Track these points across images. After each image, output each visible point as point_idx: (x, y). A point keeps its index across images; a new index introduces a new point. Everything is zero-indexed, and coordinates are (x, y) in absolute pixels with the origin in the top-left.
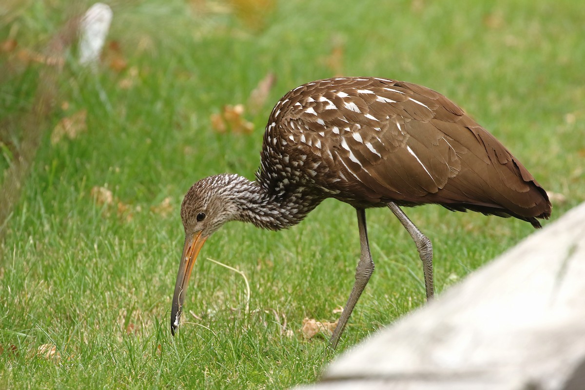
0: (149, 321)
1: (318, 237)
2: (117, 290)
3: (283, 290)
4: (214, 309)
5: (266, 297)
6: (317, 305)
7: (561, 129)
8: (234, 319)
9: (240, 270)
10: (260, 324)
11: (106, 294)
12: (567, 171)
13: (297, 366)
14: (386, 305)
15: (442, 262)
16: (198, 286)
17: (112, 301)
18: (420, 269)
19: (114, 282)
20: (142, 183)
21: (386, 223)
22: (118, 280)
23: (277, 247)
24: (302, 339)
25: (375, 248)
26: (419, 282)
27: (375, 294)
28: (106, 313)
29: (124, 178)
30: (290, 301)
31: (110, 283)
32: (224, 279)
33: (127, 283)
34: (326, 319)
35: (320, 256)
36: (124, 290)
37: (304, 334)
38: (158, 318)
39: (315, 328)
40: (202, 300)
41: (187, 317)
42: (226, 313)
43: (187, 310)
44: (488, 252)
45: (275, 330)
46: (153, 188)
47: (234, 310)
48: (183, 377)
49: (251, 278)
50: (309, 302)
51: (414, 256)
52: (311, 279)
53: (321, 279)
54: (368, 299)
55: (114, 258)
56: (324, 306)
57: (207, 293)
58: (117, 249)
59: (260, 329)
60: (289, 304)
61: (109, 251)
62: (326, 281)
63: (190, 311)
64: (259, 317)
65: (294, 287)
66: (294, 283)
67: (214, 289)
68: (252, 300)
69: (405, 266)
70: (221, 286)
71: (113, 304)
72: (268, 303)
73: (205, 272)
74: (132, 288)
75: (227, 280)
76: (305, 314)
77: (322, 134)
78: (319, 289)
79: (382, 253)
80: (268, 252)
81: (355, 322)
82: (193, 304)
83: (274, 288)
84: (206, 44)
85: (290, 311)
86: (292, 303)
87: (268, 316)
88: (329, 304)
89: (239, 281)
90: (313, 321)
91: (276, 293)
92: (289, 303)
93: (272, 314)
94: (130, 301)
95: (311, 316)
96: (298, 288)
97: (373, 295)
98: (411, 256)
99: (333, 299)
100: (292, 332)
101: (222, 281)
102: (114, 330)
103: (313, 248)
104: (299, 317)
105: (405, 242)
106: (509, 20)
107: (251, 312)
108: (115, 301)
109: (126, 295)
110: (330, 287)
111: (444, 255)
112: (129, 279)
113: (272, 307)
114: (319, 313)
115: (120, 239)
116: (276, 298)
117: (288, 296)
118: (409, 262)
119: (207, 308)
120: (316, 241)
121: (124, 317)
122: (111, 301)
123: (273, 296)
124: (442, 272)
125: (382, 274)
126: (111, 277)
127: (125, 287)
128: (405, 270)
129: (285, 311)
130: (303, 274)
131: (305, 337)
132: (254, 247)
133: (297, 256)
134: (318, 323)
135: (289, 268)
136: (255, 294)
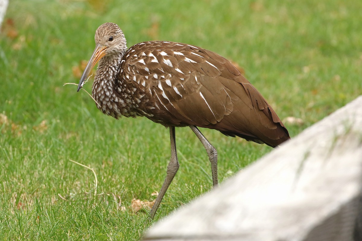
0: (32, 201)
1: (142, 146)
2: (11, 180)
3: (119, 181)
4: (74, 193)
5: (108, 185)
6: (141, 190)
7: (300, 76)
8: (87, 200)
9: (91, 168)
10: (104, 202)
11: (4, 183)
12: (304, 103)
13: (128, 230)
14: (186, 190)
15: (223, 163)
16: (64, 178)
17: (8, 188)
18: (208, 167)
19: (9, 175)
20: (27, 111)
21: (186, 137)
22: (12, 174)
23: (115, 152)
24: (131, 212)
25: (179, 154)
26: (207, 176)
27: (179, 183)
28: (4, 196)
29: (16, 108)
30: (124, 187)
31: (6, 176)
32: (80, 173)
33: (17, 176)
34: (147, 199)
35: (143, 159)
36: (15, 180)
37: (132, 209)
38: (37, 199)
39: (139, 205)
40: (66, 187)
41: (56, 198)
42: (82, 195)
43: (56, 193)
44: (252, 156)
45: (113, 206)
46: (35, 114)
47: (87, 194)
48: (54, 237)
49: (98, 172)
50: (136, 188)
51: (204, 159)
52: (137, 173)
53: (144, 174)
54: (174, 186)
55: (9, 160)
56: (146, 191)
57: (69, 182)
58: (11, 153)
59: (104, 206)
60: (123, 190)
61: (6, 155)
62: (147, 175)
63: (59, 194)
64: (103, 198)
65: (126, 179)
66: (126, 176)
67: (74, 180)
68: (98, 187)
69: (199, 165)
70: (79, 178)
71: (8, 189)
72: (109, 189)
73: (68, 169)
74: (21, 179)
75: (83, 174)
76: (133, 196)
77: (147, 77)
78: (143, 180)
79: (184, 157)
80: (109, 156)
81: (166, 201)
82: (60, 190)
83: (113, 179)
84: (69, 21)
85: (123, 195)
86: (124, 189)
87: (109, 197)
88: (148, 189)
89: (90, 175)
90: (138, 201)
91: (114, 183)
92: (123, 189)
93: (111, 196)
94: (19, 188)
95: (137, 197)
96: (129, 179)
97: (177, 184)
98: (202, 158)
99: (151, 186)
100: (125, 208)
101: (79, 175)
102: (9, 206)
103: (139, 153)
104: (129, 198)
105: (198, 150)
106: (267, 6)
107: (98, 195)
108: (9, 188)
109: (17, 184)
110: (150, 179)
111: (224, 158)
112: (19, 173)
113: (111, 191)
114: (142, 195)
115: (13, 147)
116: (114, 186)
117: (122, 184)
118: (201, 163)
119: (69, 192)
120: (141, 149)
121: (15, 198)
122: (7, 188)
123: (112, 184)
124: (223, 169)
125: (184, 170)
126: (7, 172)
127: (16, 178)
128: (198, 168)
129: (120, 195)
130: (132, 171)
131: (133, 211)
132: (100, 152)
133: (128, 159)
134: (142, 202)
135: (123, 167)
136: (101, 183)
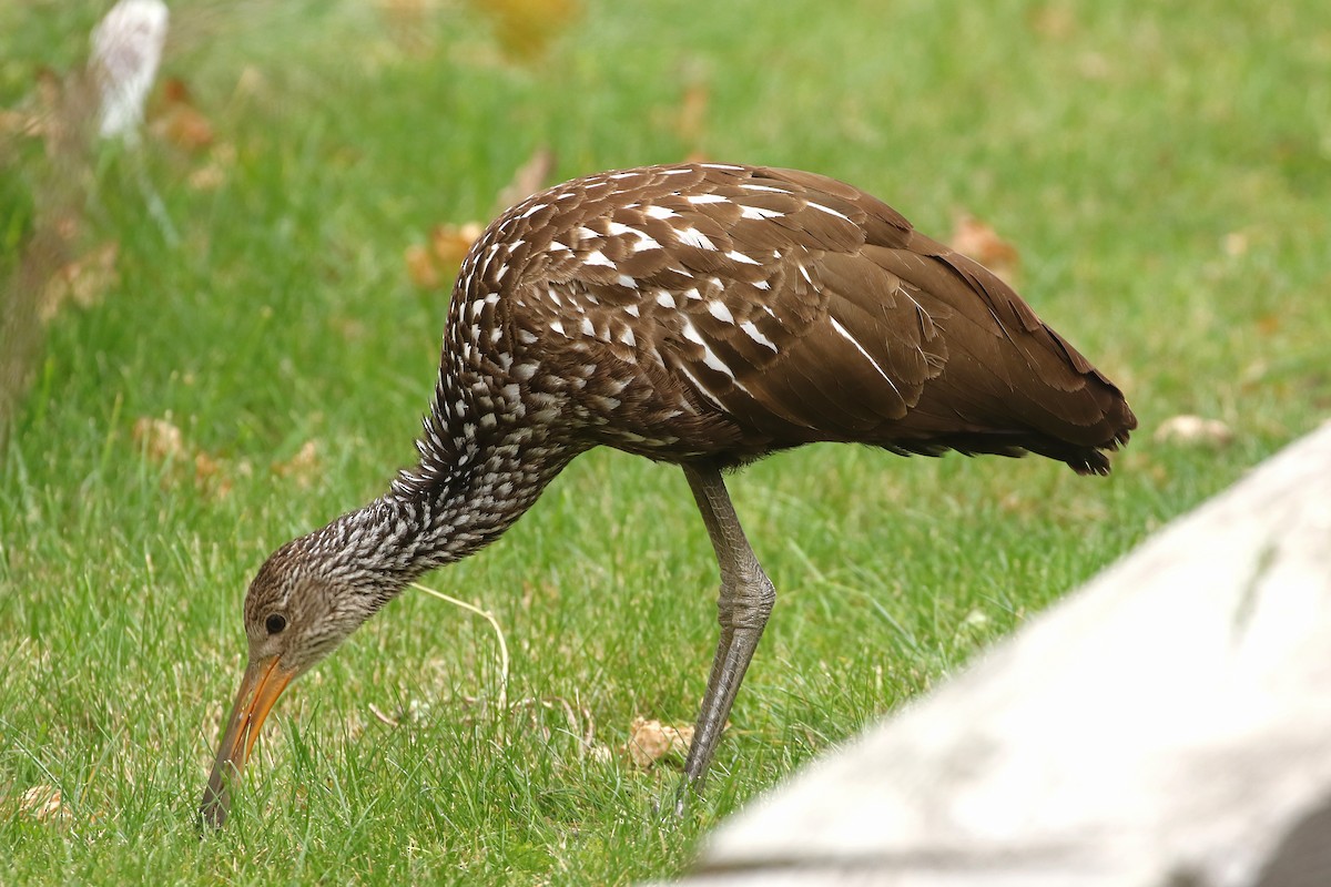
0: (275, 729)
1: (661, 530)
2: (200, 657)
3: (583, 654)
4: (425, 700)
5: (544, 671)
6: (663, 688)
7: (1215, 270)
8: (473, 723)
9: (484, 609)
10: (533, 732)
11: (174, 668)
12: (1231, 368)
13: (622, 832)
14: (824, 686)
15: (950, 584)
16: (387, 647)
17: (189, 684)
18: (898, 600)
19: (193, 641)
20: (249, 407)
21: (817, 493)
22: (201, 635)
23: (567, 552)
24: (629, 765)
25: (794, 554)
26: (898, 632)
27: (798, 660)
28: (176, 711)
29: (209, 397)
30: (601, 678)
31: (183, 644)
32: (446, 630)
33: (221, 642)
34: (685, 720)
35: (669, 575)
36: (215, 657)
37: (634, 755)
38: (295, 722)
39: (659, 741)
40: (397, 679)
41: (362, 719)
42: (453, 710)
43: (361, 703)
44: (1054, 560)
45: (566, 746)
46: (277, 420)
47: (471, 702)
48: (358, 859)
49: (510, 626)
50: (644, 681)
51: (885, 570)
52: (649, 626)
53: (672, 628)
54: (781, 672)
55: (191, 585)
56: (680, 689)
57: (408, 664)
58: (197, 561)
59: (533, 747)
60: (599, 687)
61: (179, 568)
62: (683, 631)
63: (371, 705)
64: (529, 717)
65: (610, 647)
66: (610, 637)
67: (423, 654)
68: (513, 679)
69: (866, 594)
70: (440, 646)
71: (190, 690)
72: (549, 683)
73: (402, 615)
74: (235, 653)
75: (453, 633)
76: (636, 709)
77: (633, 310)
78: (668, 651)
79: (811, 566)
80: (546, 566)
81: (752, 726)
82: (376, 689)
83: (563, 649)
85: (600, 703)
86: (604, 683)
87: (551, 716)
88: (689, 684)
89: (483, 634)
90: (655, 726)
91: (568, 662)
92: (599, 683)
93: (559, 710)
94: (230, 685)
95: (650, 713)
96: (618, 649)
97: (793, 661)
98: (876, 570)
99: (700, 673)
100: (606, 750)
101: (441, 635)
102: (194, 751)
103: (650, 554)
104: (621, 715)
105: (862, 538)
106: (1088, 18)
107: (511, 705)
108: (195, 686)
109: (221, 671)
110: (693, 645)
111: (955, 568)
112: (226, 632)
113: (559, 693)
114: (668, 705)
115: (204, 539)
116: (568, 673)
117: (597, 666)
118: (873, 585)
119: (408, 697)
120: (658, 538)
121: (217, 721)
122: (185, 684)
123: (560, 668)
124: (950, 606)
125: (812, 613)
126: (185, 628)
127: (218, 651)
128: (864, 603)
129: (589, 704)
130: (631, 618)
131: (637, 762)
132: (515, 554)
133: (615, 576)
134: (667, 728)
135: (595, 602)
136: (519, 663)
